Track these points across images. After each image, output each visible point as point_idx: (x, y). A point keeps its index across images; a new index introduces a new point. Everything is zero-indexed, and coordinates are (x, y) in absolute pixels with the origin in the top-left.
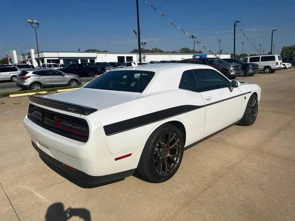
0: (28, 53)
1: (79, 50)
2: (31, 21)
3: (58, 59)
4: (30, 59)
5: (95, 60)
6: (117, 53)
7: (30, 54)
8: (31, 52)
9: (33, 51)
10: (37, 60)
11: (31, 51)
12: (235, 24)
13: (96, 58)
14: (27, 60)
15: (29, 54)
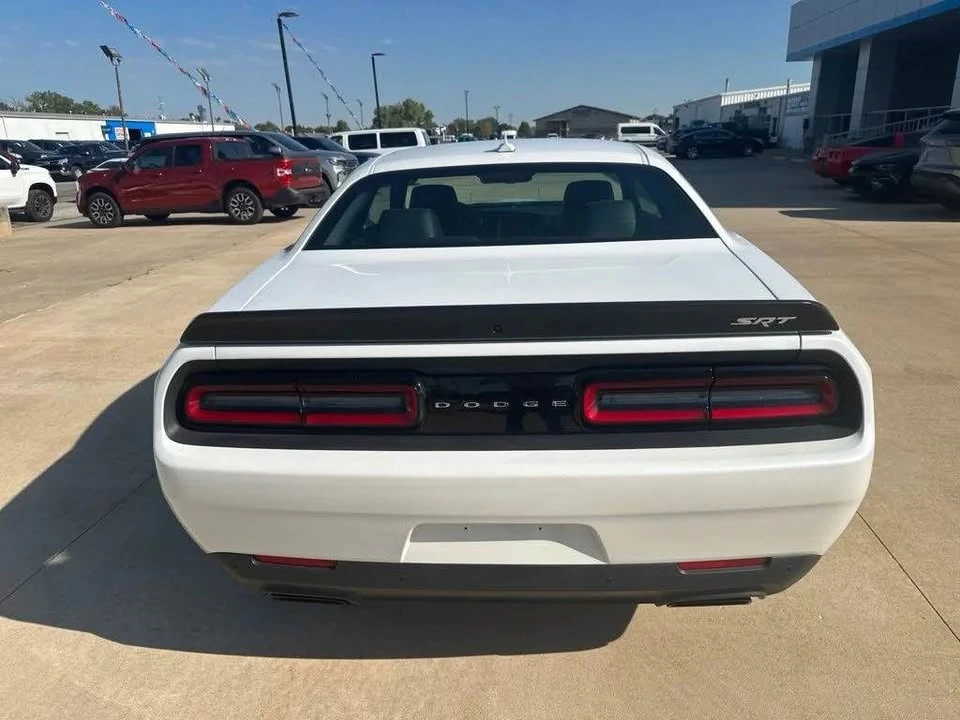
12: (279, 21)
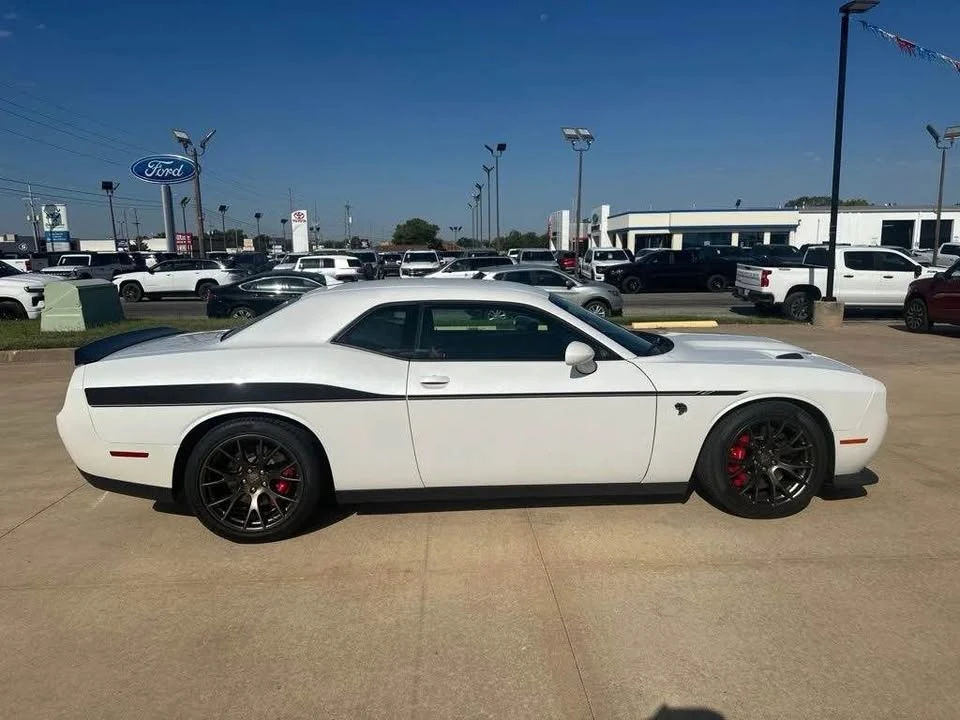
0: (595, 215)
1: (738, 204)
2: (573, 132)
3: (667, 232)
4: (595, 234)
5: (792, 233)
6: (880, 209)
7: (596, 221)
8: (601, 216)
9: (606, 210)
10: (612, 234)
11: (601, 211)
13: (794, 228)
14: (590, 236)
15: (596, 219)
